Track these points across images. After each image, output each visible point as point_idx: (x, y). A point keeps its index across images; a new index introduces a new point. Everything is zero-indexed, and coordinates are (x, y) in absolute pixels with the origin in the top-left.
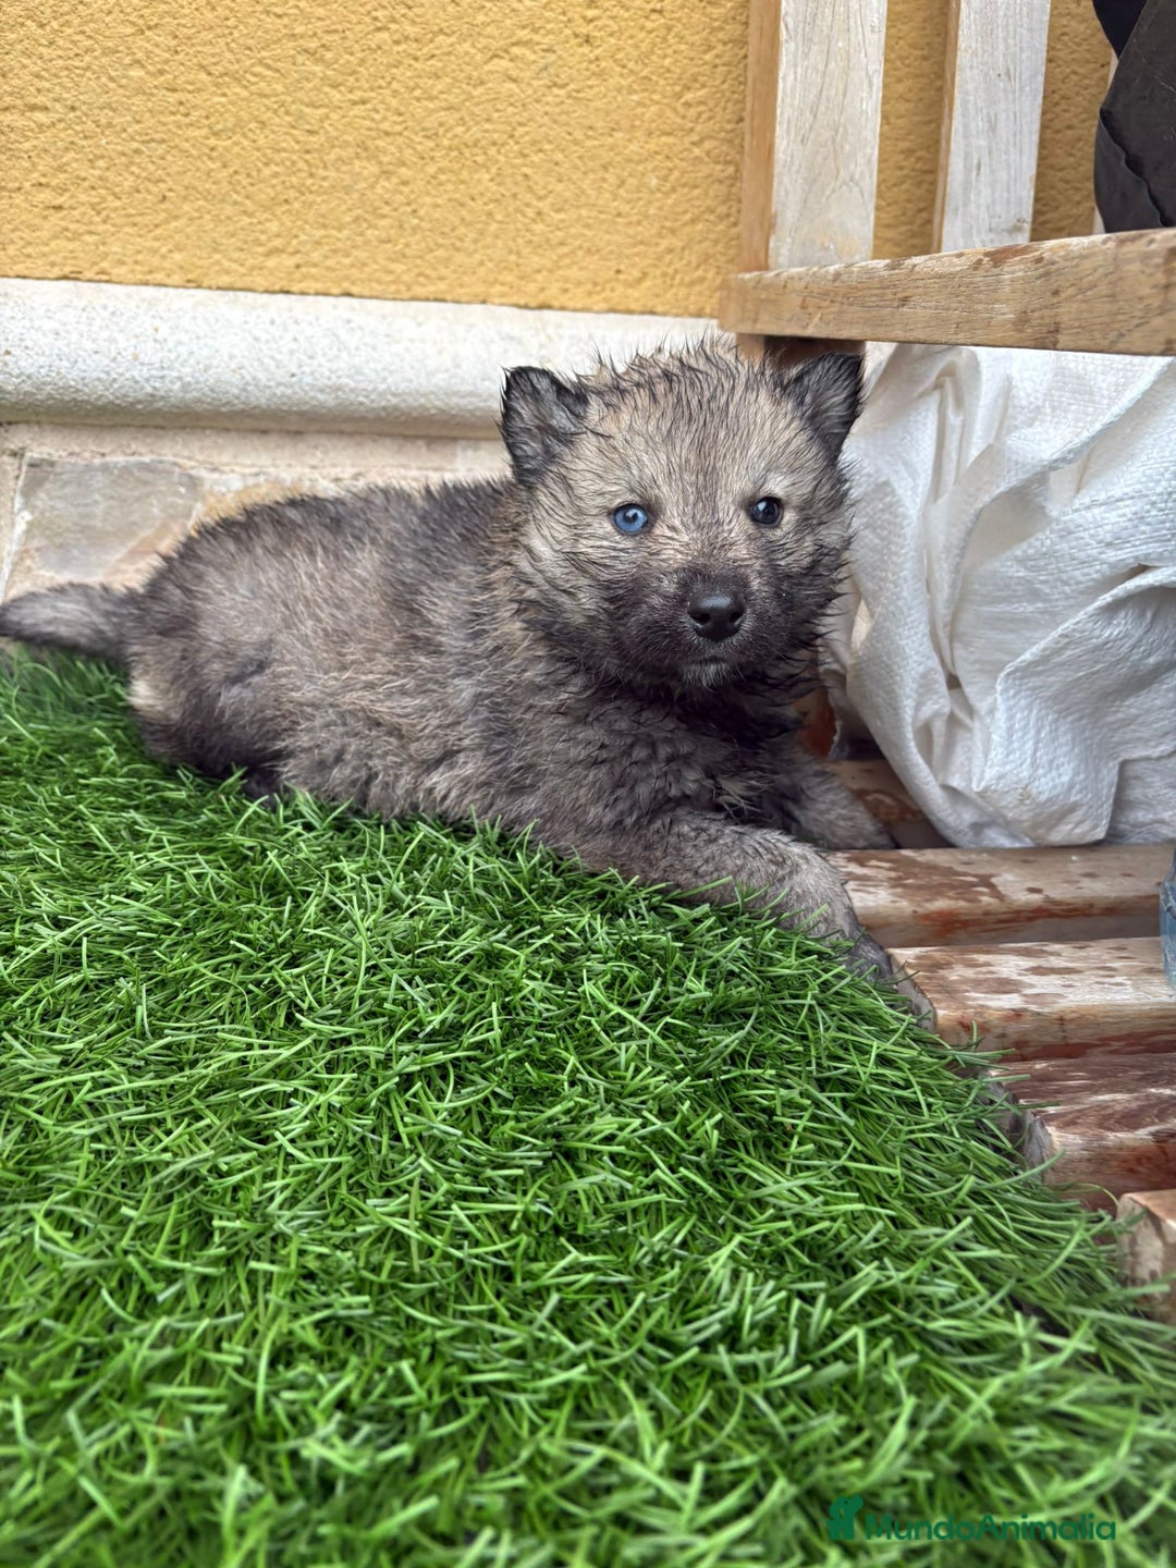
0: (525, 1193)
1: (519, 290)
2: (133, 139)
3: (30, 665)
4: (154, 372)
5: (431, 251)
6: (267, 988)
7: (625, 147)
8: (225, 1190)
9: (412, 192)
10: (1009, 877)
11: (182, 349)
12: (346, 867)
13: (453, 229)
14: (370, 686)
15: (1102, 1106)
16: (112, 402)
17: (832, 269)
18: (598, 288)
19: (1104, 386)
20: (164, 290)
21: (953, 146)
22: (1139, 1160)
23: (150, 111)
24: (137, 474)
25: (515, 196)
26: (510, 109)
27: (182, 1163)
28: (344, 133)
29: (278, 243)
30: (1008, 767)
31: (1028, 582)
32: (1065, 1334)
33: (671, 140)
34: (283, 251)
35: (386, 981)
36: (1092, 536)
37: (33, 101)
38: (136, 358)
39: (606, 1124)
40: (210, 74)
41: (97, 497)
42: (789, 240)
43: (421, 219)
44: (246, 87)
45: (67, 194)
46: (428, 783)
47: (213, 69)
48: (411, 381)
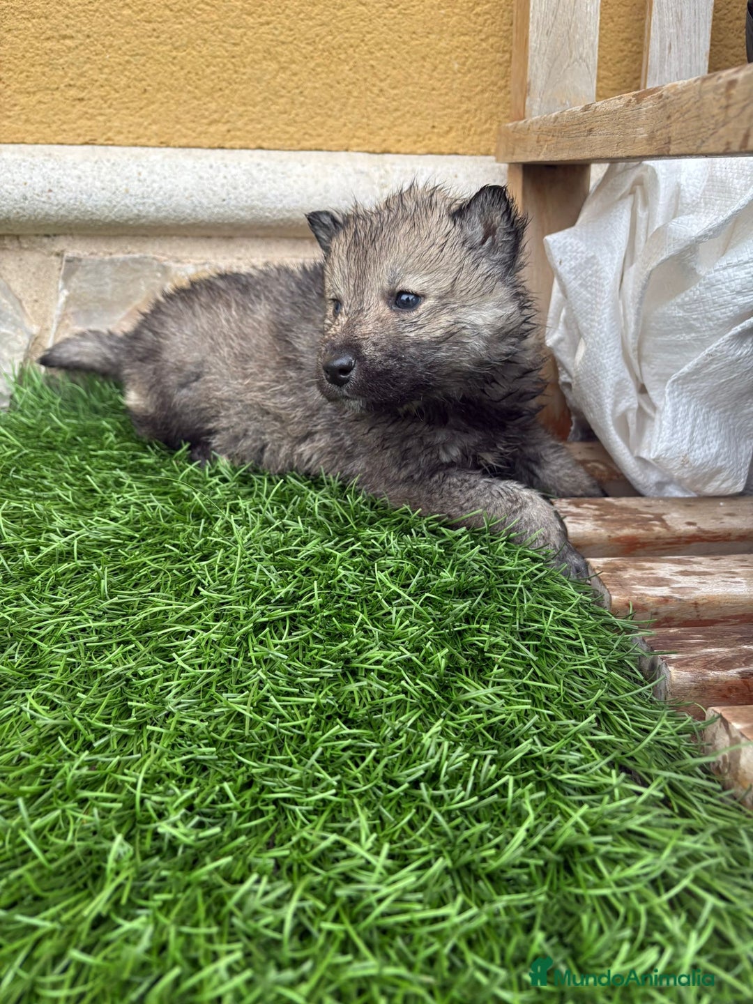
0: (320, 692)
1: (369, 142)
2: (125, 54)
3: (69, 384)
4: (138, 200)
5: (312, 118)
6: (186, 573)
7: (437, 45)
8: (143, 686)
9: (300, 80)
10: (675, 515)
11: (155, 185)
12: (242, 503)
13: (326, 103)
14: (262, 389)
15: (707, 655)
16: (113, 220)
17: (553, 115)
18: (421, 139)
19: (738, 186)
20: (146, 149)
21: (652, 34)
22: (730, 690)
23: (136, 36)
24: (131, 265)
25: (365, 80)
26: (362, 23)
27: (117, 670)
28: (255, 44)
29: (216, 116)
30: (673, 443)
31: (686, 320)
32: (646, 785)
33: (467, 38)
34: (219, 122)
35: (255, 568)
36: (727, 287)
37: (64, 33)
38: (127, 191)
39: (376, 654)
40: (171, 10)
41: (107, 280)
42: (539, 99)
43: (306, 97)
44: (194, 18)
45: (86, 91)
46: (300, 451)
47: (173, 7)
48: (297, 202)
